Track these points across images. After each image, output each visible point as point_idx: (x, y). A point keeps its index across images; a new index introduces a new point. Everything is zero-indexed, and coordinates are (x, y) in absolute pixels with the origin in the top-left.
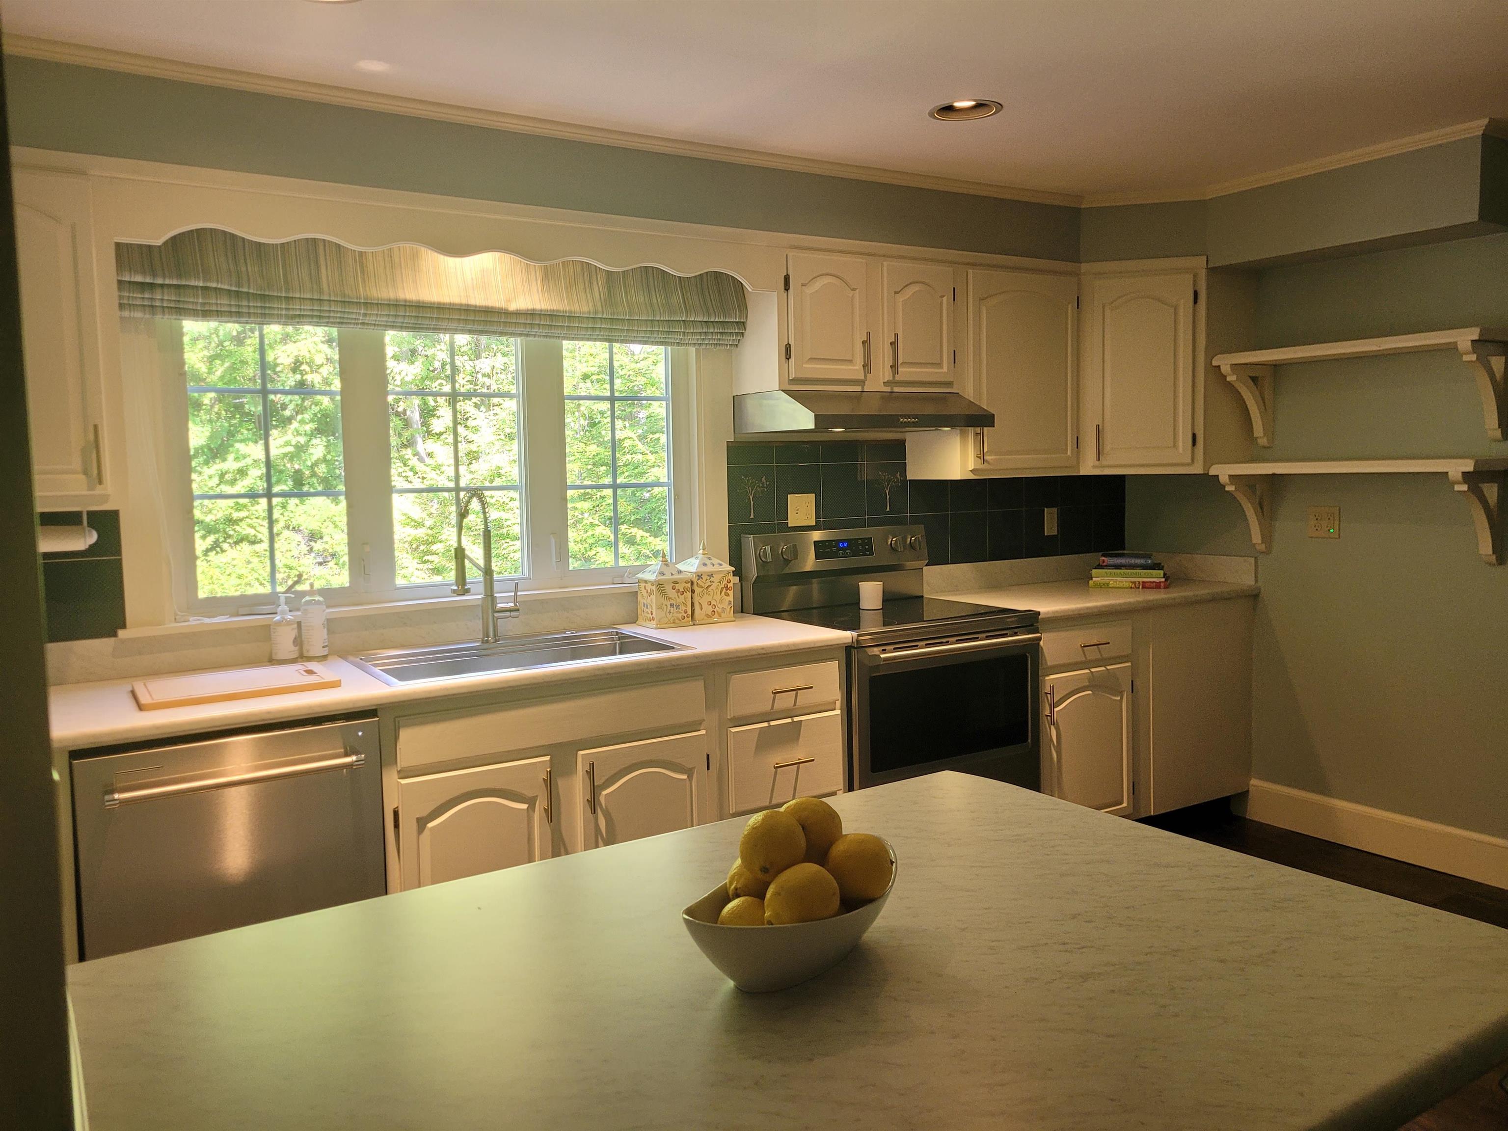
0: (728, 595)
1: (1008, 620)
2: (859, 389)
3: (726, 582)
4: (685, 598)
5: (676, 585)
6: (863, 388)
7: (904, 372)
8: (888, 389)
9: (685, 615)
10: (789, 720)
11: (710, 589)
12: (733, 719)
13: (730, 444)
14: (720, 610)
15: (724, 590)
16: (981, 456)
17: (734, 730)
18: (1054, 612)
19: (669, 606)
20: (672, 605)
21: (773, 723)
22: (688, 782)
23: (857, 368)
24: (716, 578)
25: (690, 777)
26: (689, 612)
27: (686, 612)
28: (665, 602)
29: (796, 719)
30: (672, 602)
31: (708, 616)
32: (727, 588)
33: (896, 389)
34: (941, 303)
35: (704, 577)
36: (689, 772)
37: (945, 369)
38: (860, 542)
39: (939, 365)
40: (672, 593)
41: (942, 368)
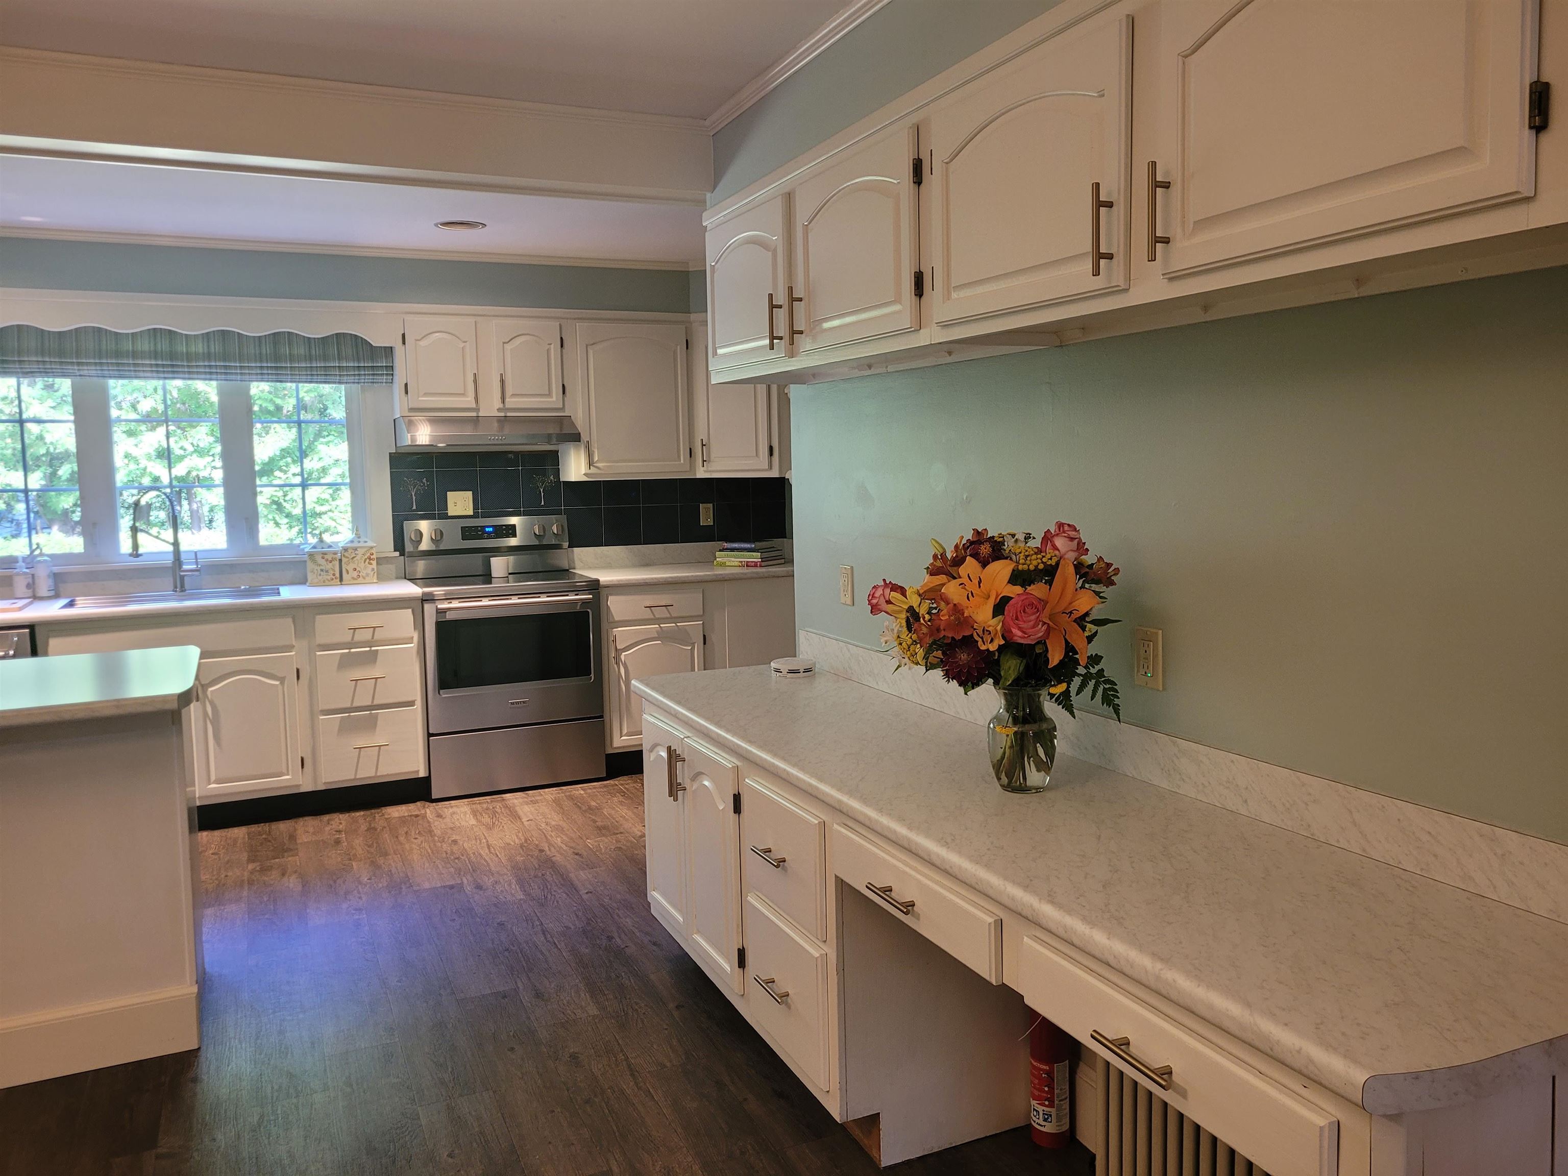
0: (371, 564)
2: (474, 414)
3: (369, 554)
4: (333, 566)
5: (325, 556)
6: (478, 414)
7: (511, 402)
8: (502, 414)
9: (334, 577)
10: (368, 649)
11: (355, 559)
12: (319, 645)
13: (393, 455)
14: (364, 575)
15: (368, 560)
16: (590, 464)
17: (318, 653)
18: (618, 581)
19: (319, 570)
20: (322, 570)
21: (353, 650)
22: (280, 687)
23: (469, 399)
24: (360, 552)
25: (282, 683)
26: (338, 575)
27: (334, 575)
28: (316, 567)
29: (373, 648)
30: (322, 567)
31: (353, 578)
32: (370, 559)
33: (509, 414)
34: (548, 351)
35: (350, 551)
36: (282, 680)
37: (554, 399)
38: (504, 527)
39: (549, 395)
40: (323, 562)
41: (552, 398)
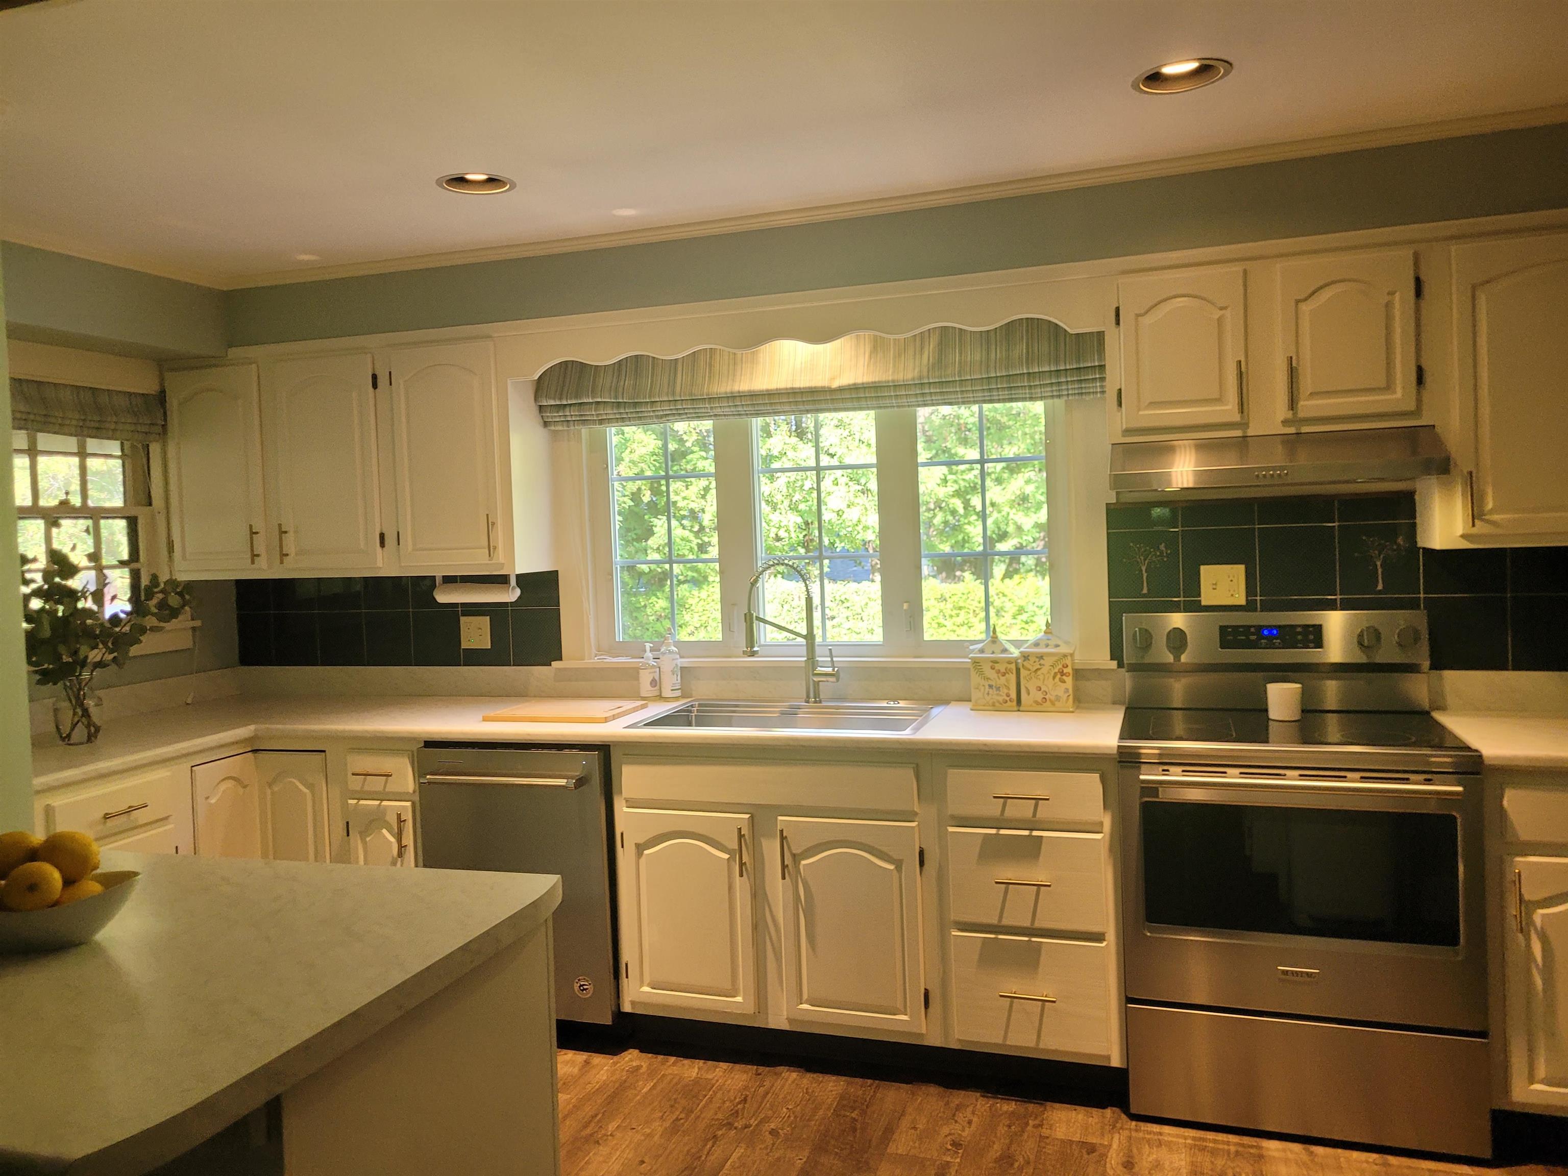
0: (1064, 682)
1: (1433, 759)
2: (1238, 433)
3: (1060, 666)
4: (1007, 680)
5: (996, 665)
6: (1245, 432)
7: (1308, 406)
8: (1292, 430)
9: (1008, 699)
10: (1026, 833)
11: (1039, 672)
12: (953, 817)
13: (1112, 507)
14: (1053, 698)
15: (1059, 676)
16: (1476, 514)
17: (951, 829)
18: (1527, 759)
19: (987, 687)
20: (991, 686)
21: (1002, 832)
22: (895, 873)
23: (1229, 407)
24: (1048, 662)
25: (899, 868)
26: (1014, 695)
27: (1008, 695)
28: (983, 682)
29: (1035, 833)
30: (990, 683)
31: (1037, 703)
32: (1062, 674)
33: (1305, 429)
34: (1388, 306)
35: (1032, 659)
36: (899, 864)
37: (1399, 394)
38: (1299, 629)
39: (1389, 387)
40: (992, 674)
41: (1395, 392)
